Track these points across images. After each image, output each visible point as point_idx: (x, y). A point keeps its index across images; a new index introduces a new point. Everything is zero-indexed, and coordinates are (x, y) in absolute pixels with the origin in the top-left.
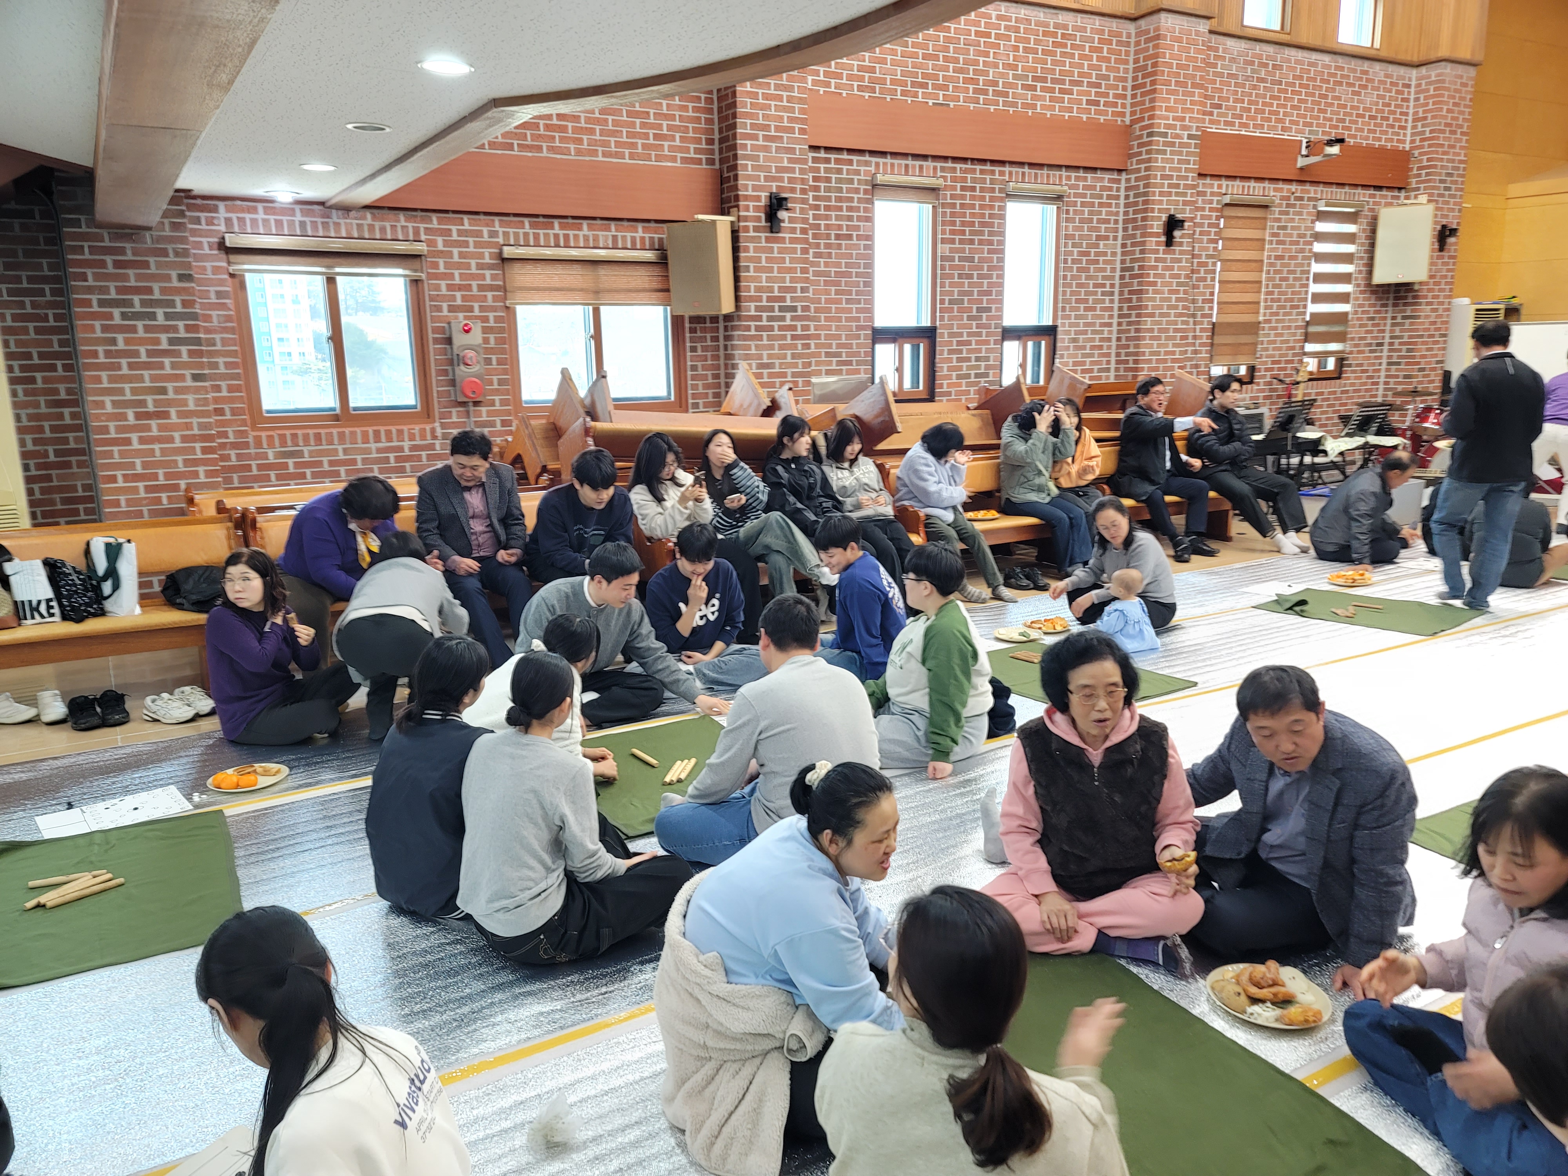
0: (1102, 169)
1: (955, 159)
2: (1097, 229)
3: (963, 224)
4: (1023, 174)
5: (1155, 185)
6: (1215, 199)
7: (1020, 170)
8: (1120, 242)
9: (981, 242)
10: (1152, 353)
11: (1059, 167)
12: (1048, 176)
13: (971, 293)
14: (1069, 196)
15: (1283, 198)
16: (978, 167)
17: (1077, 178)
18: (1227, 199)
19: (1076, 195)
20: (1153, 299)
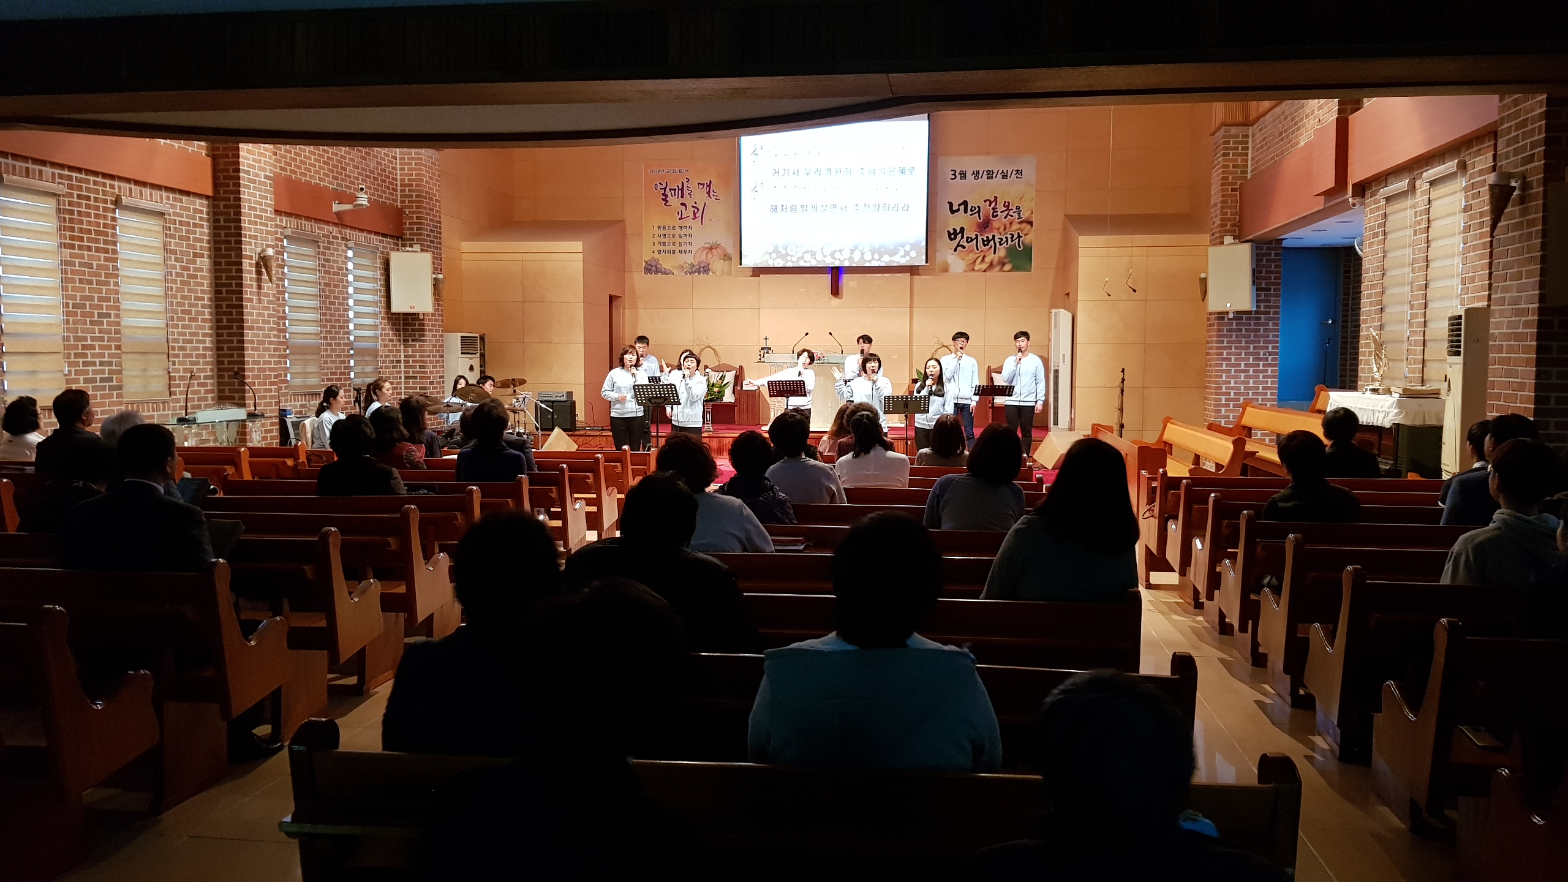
0: (192, 194)
1: (71, 168)
2: (195, 247)
3: (81, 230)
4: (130, 189)
6: (279, 230)
7: (128, 186)
8: (212, 260)
9: (98, 250)
10: (255, 363)
11: (159, 187)
12: (151, 194)
13: (91, 299)
14: (170, 215)
15: (325, 236)
16: (92, 178)
17: (175, 199)
18: (286, 232)
19: (175, 214)
20: (253, 314)
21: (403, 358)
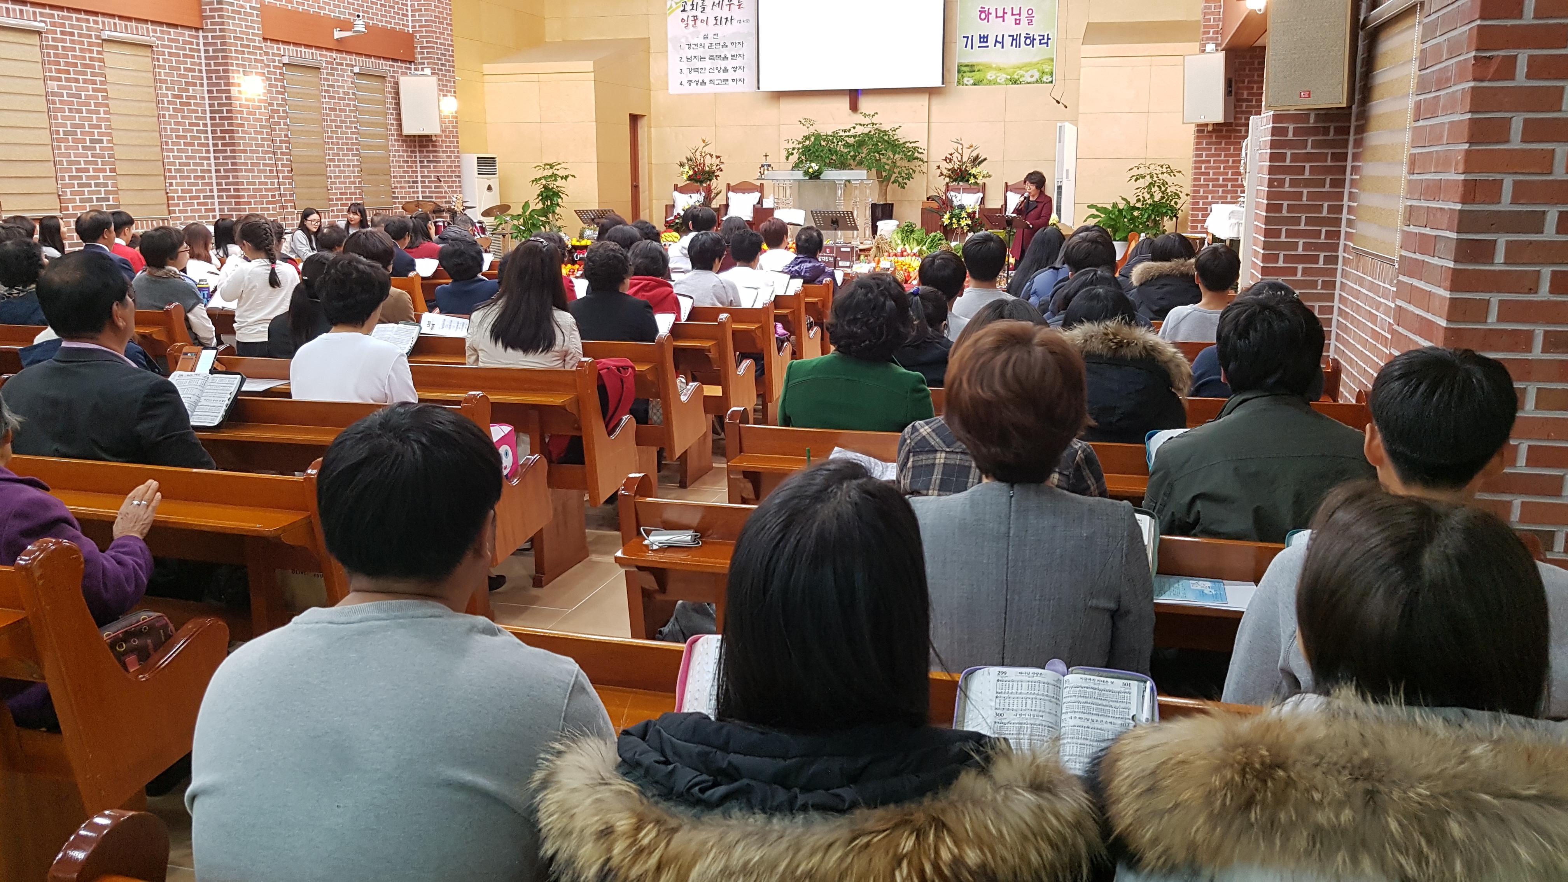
0: (181, 26)
1: (52, 7)
2: (186, 77)
3: (67, 64)
4: (115, 24)
5: (231, 44)
6: (277, 58)
7: (112, 21)
8: (205, 88)
9: (85, 81)
10: (248, 183)
11: (146, 21)
12: (137, 28)
13: (82, 126)
14: (157, 47)
15: (327, 62)
16: (74, 15)
17: (162, 32)
18: (286, 60)
19: (163, 46)
20: (244, 138)
21: (419, 179)
